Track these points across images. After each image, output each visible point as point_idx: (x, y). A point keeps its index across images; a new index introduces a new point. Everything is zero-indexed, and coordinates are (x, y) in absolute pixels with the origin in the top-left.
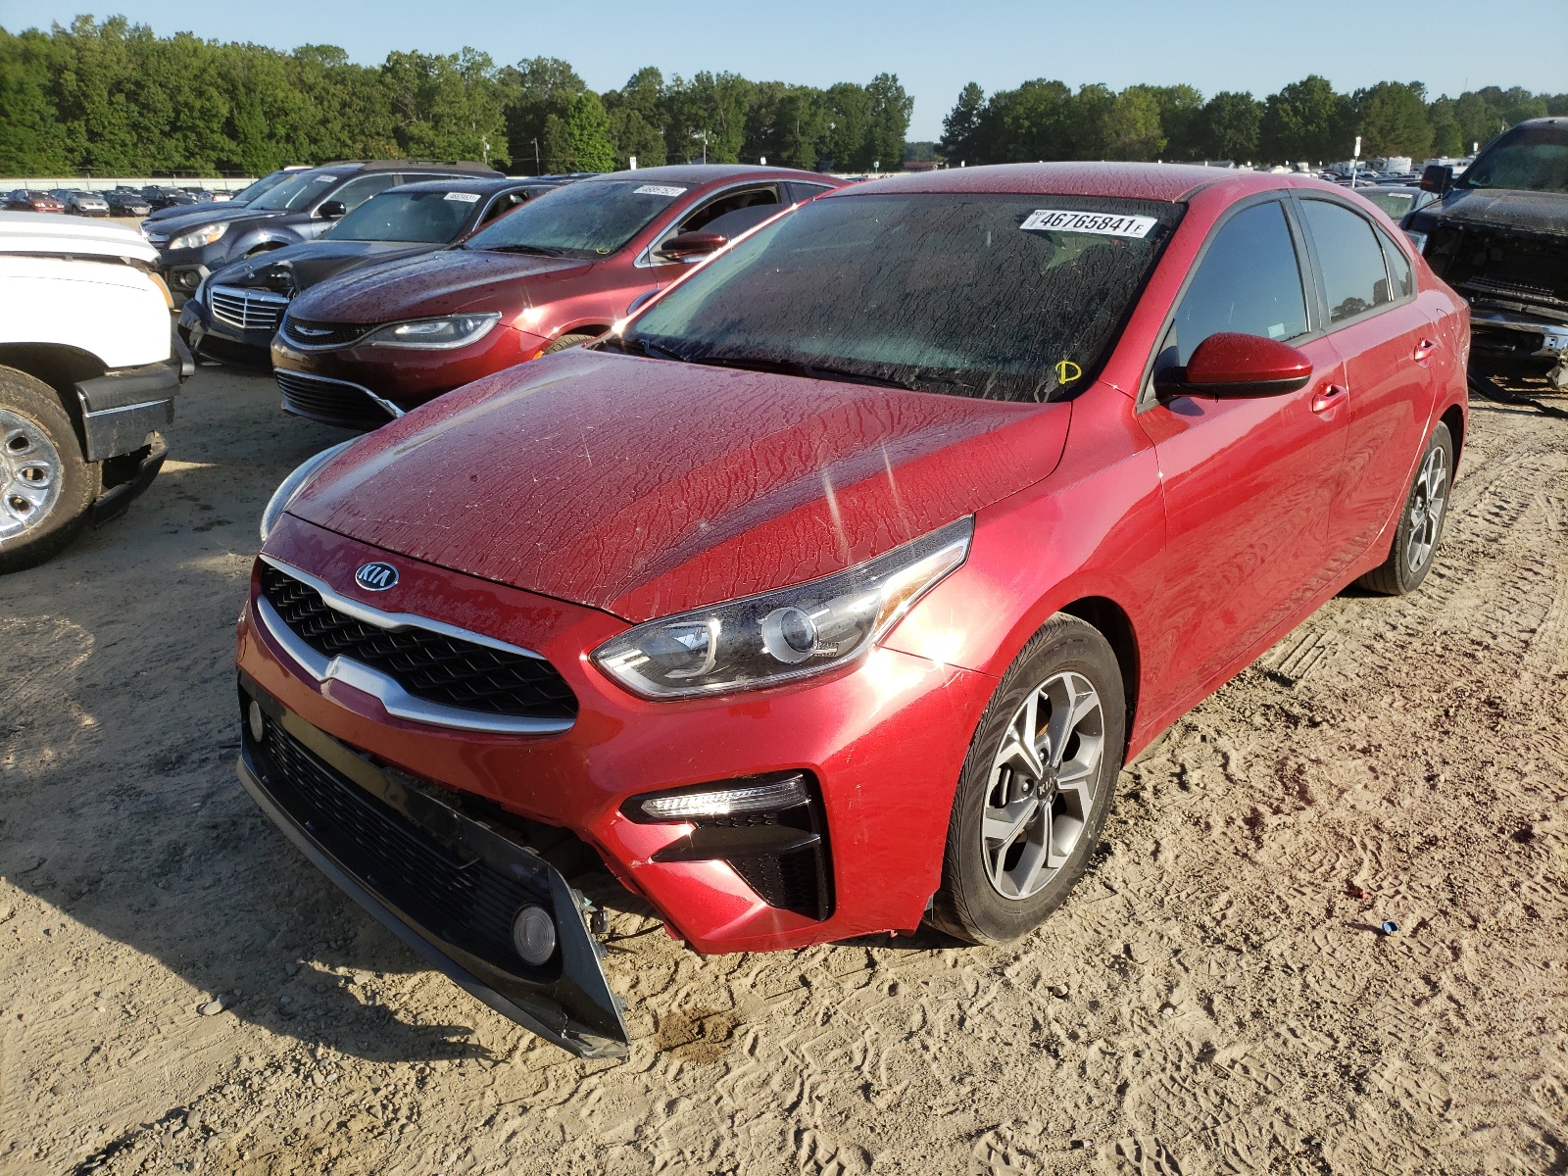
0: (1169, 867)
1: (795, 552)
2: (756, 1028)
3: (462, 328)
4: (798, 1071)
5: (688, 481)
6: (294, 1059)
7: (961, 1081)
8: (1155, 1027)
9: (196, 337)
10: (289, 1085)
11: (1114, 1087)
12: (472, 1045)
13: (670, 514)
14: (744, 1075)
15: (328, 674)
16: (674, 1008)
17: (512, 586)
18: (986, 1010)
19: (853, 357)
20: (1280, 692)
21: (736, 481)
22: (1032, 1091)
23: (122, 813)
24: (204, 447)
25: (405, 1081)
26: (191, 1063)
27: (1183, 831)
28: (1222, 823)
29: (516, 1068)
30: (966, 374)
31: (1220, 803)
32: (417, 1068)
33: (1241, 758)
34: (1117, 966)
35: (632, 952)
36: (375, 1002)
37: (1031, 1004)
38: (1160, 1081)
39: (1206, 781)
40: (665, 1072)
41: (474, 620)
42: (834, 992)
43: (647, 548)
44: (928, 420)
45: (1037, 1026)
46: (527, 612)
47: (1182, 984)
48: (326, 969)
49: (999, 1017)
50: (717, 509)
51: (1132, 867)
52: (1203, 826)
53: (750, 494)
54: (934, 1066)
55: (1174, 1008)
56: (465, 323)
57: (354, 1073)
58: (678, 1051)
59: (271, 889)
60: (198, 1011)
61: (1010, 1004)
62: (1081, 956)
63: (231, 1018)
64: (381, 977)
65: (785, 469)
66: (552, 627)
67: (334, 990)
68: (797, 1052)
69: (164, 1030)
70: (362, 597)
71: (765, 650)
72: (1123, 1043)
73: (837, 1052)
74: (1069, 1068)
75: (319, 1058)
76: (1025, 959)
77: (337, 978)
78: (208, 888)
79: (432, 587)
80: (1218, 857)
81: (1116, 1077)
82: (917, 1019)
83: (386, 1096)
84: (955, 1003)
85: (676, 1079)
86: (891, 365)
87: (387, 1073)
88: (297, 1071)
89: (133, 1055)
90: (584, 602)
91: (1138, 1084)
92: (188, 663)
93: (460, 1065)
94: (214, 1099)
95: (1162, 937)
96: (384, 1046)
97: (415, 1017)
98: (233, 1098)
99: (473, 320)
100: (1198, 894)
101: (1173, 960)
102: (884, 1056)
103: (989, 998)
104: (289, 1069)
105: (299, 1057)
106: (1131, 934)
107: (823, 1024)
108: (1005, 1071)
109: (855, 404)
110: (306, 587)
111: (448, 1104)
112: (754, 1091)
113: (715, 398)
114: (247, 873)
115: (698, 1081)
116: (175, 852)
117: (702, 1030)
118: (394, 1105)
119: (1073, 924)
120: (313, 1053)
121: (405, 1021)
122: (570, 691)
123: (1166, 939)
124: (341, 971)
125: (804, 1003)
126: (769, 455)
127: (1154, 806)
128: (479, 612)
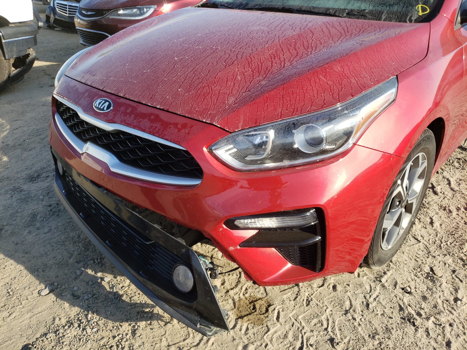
0: (439, 229)
1: (312, 94)
2: (278, 307)
3: (142, 12)
4: (300, 330)
5: (251, 58)
6: (78, 319)
7: (373, 337)
8: (455, 310)
9: (52, 19)
10: (75, 333)
11: (444, 343)
12: (156, 314)
13: (244, 74)
14: (276, 332)
15: (84, 151)
16: (241, 295)
17: (168, 111)
18: (377, 299)
19: (314, 6)
20: (462, 153)
21: (275, 58)
22: (407, 345)
23: (14, 199)
24: (54, 57)
25: (126, 332)
26: (34, 321)
27: (440, 213)
28: (455, 210)
29: (175, 327)
30: (371, 12)
31: (452, 200)
32: (132, 325)
33: (454, 180)
34: (429, 278)
35: (221, 267)
36: (113, 290)
37: (396, 297)
38: (464, 339)
39: (443, 191)
40: (240, 330)
41: (149, 128)
42: (309, 289)
43: (234, 92)
44: (362, 31)
45: (401, 309)
46: (176, 125)
47: (461, 288)
48: (93, 273)
49: (384, 303)
50: (267, 72)
51: (423, 230)
52: (448, 211)
53: (282, 64)
54: (360, 329)
55: (461, 300)
56: (143, 10)
57: (104, 328)
58: (246, 319)
59: (72, 234)
60: (38, 293)
61: (387, 296)
62: (412, 272)
63: (52, 297)
64: (115, 277)
65: (298, 53)
66: (189, 133)
67: (96, 283)
68: (298, 320)
69: (23, 302)
70: (96, 115)
71: (296, 146)
72: (443, 319)
73: (315, 321)
74: (421, 332)
75: (89, 319)
76: (389, 274)
77: (97, 278)
78: (46, 233)
79: (128, 111)
80: (458, 225)
81: (444, 337)
82: (347, 303)
83: (119, 340)
84: (363, 295)
85: (246, 334)
86: (334, 9)
87: (119, 329)
88: (79, 326)
89: (10, 315)
90: (204, 121)
91: (455, 342)
92: (44, 136)
93: (150, 324)
94: (43, 340)
95: (445, 264)
96: (118, 313)
97: (130, 298)
98: (51, 340)
99: (146, 8)
100: (455, 242)
101: (453, 275)
102: (336, 323)
103: (377, 293)
104: (76, 325)
105: (80, 318)
106: (431, 262)
107: (307, 305)
108: (393, 333)
109: (324, 24)
110: (73, 110)
111: (146, 345)
112: (281, 340)
113: (256, 22)
114: (62, 227)
115: (256, 335)
116: (34, 216)
117: (254, 308)
118: (122, 346)
119: (405, 257)
120: (86, 316)
121: (126, 300)
122: (198, 165)
123: (447, 265)
124: (99, 275)
125: (297, 294)
126: (288, 46)
127: (426, 202)
128: (152, 124)
